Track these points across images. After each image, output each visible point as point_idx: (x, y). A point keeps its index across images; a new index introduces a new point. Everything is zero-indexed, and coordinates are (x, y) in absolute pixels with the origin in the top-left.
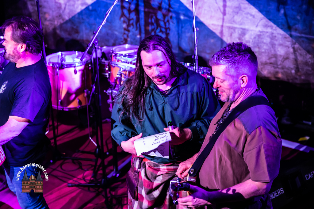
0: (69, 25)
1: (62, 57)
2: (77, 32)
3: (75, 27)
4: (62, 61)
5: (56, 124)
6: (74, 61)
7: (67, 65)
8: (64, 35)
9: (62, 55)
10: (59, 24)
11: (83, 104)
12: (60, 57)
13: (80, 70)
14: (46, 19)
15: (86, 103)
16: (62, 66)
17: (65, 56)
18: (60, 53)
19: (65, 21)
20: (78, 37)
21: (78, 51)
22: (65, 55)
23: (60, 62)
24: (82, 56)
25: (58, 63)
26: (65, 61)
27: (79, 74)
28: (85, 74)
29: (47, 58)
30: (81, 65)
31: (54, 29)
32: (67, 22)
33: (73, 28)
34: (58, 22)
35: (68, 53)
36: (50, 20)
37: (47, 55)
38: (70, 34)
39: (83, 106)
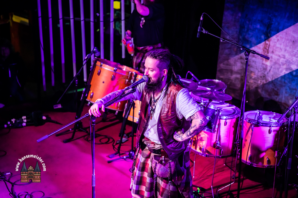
0: (271, 86)
1: (260, 115)
2: (277, 94)
3: (276, 89)
4: (258, 119)
6: (271, 121)
7: (262, 123)
8: (264, 94)
9: (260, 113)
10: (262, 84)
11: (272, 164)
12: (258, 115)
13: (274, 131)
14: (251, 78)
15: (275, 164)
16: (258, 124)
17: (262, 115)
18: (257, 112)
19: (268, 82)
20: (277, 99)
21: (277, 112)
23: (256, 119)
24: (279, 118)
25: (254, 120)
26: (261, 120)
27: (272, 134)
28: (278, 135)
29: (246, 114)
30: (276, 126)
31: (257, 88)
32: (270, 83)
33: (273, 90)
34: (261, 82)
35: (266, 112)
36: (254, 79)
37: (246, 111)
38: (270, 95)
39: (271, 166)
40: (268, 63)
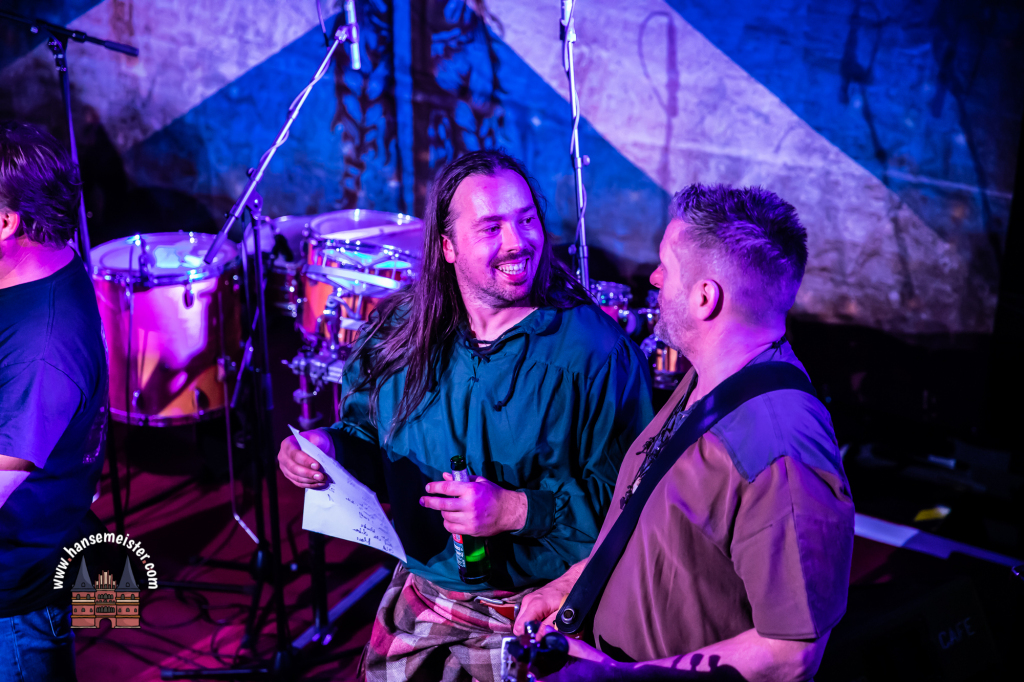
0: (164, 149)
1: (144, 252)
2: (190, 171)
3: (183, 155)
4: (142, 265)
5: (122, 472)
6: (185, 265)
7: (159, 277)
8: (145, 178)
9: (143, 244)
10: (130, 144)
11: (214, 406)
12: (138, 253)
13: (202, 295)
15: (222, 401)
16: (144, 281)
17: (152, 249)
18: (136, 239)
19: (150, 134)
20: (194, 187)
21: (198, 230)
22: (154, 245)
23: (136, 266)
24: (208, 247)
25: (130, 271)
26: (153, 266)
27: (198, 306)
28: (218, 307)
29: (95, 255)
30: (206, 278)
32: (157, 137)
33: (175, 159)
34: (126, 138)
35: (165, 237)
37: (95, 244)
38: (165, 177)
39: (212, 412)
40: (139, 70)
